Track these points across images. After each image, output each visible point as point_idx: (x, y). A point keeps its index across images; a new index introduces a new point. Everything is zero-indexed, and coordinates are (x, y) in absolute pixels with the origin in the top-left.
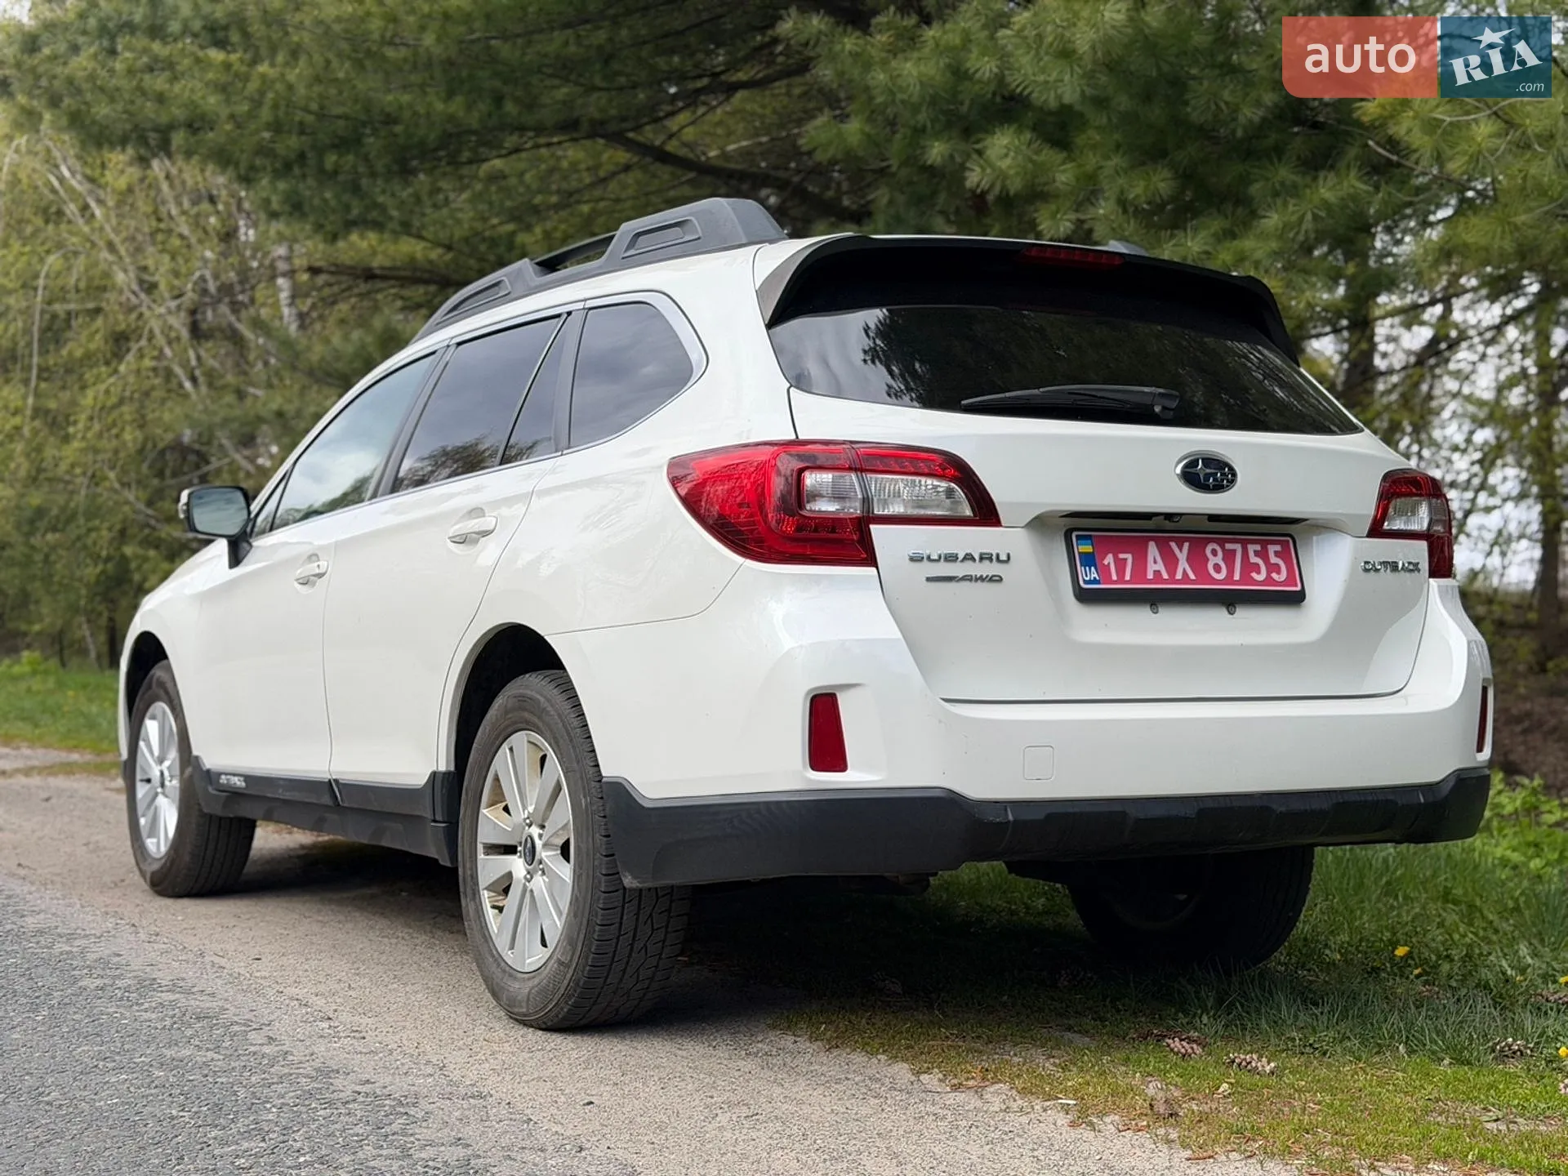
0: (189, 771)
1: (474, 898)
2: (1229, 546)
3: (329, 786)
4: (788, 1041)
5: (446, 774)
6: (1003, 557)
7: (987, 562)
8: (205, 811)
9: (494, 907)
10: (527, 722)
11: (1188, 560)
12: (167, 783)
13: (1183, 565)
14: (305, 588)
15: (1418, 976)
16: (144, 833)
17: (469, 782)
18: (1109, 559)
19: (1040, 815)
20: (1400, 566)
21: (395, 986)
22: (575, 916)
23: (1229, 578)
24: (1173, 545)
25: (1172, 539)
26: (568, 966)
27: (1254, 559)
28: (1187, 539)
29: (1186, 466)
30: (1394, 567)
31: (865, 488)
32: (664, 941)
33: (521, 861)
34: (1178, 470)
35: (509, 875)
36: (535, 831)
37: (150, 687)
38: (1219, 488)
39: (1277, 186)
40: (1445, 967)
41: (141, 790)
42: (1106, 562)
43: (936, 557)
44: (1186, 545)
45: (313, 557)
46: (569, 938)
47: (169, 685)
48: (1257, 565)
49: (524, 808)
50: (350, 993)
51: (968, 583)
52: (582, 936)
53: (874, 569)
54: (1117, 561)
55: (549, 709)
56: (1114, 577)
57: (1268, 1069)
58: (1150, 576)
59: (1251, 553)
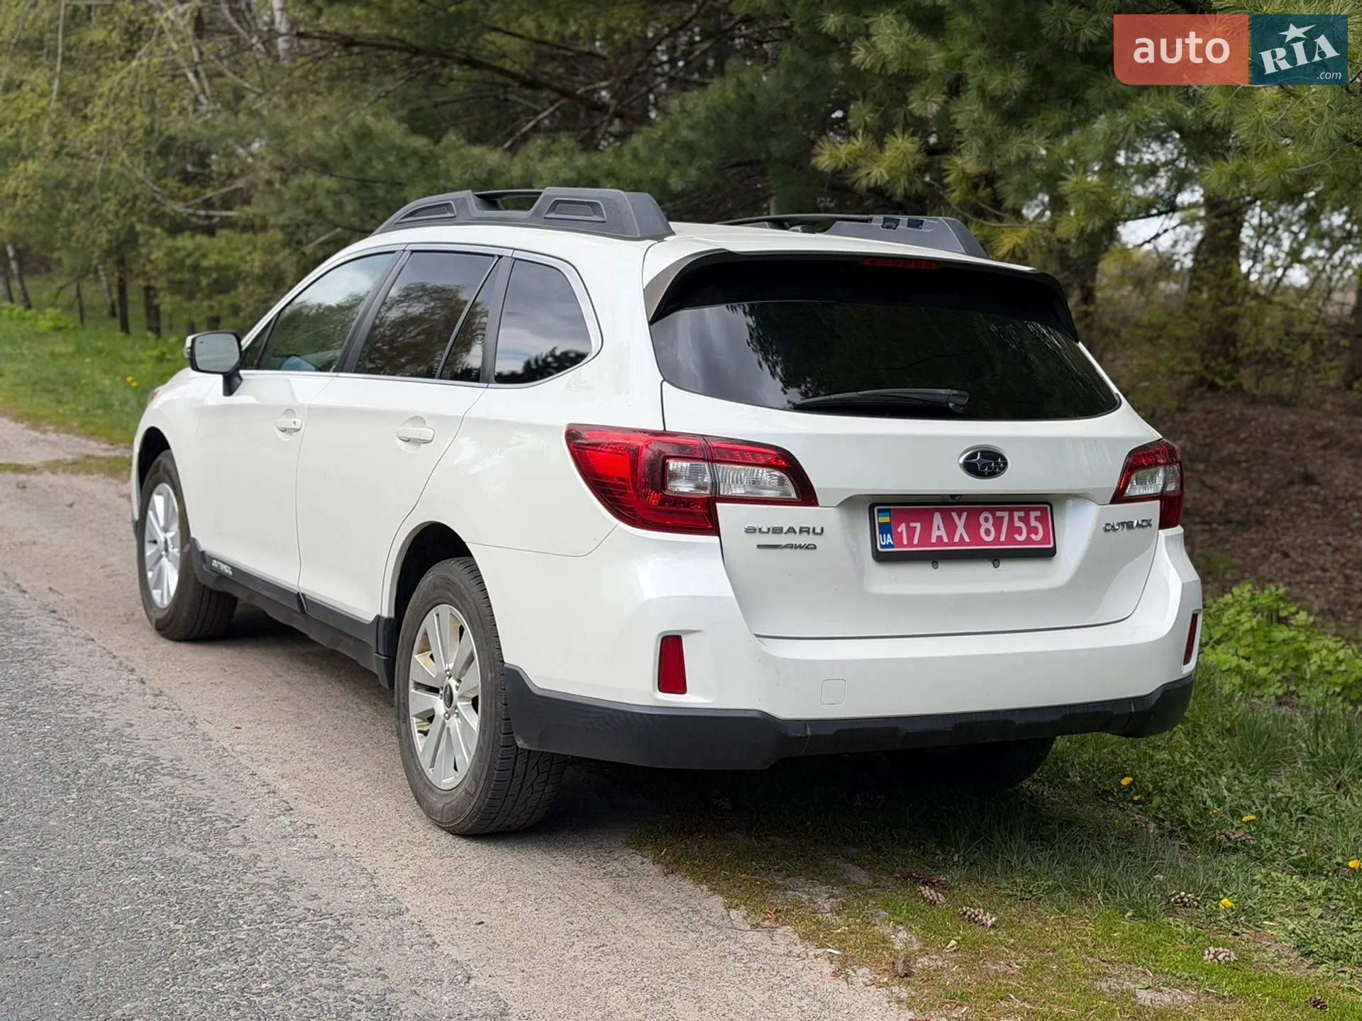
0: (188, 547)
1: (405, 722)
2: (999, 514)
3: (299, 598)
4: (636, 861)
5: (388, 620)
6: (818, 531)
7: (805, 534)
8: (201, 581)
9: (420, 732)
10: (451, 600)
11: (965, 526)
12: (170, 550)
13: (961, 530)
14: (283, 434)
15: (1136, 803)
16: (151, 583)
17: (405, 632)
18: (902, 528)
19: (831, 731)
20: (1135, 524)
21: (343, 770)
22: (480, 761)
23: (997, 540)
24: (954, 515)
25: (954, 510)
26: (472, 796)
27: (1018, 524)
28: (964, 510)
29: (969, 458)
30: (1129, 525)
31: (713, 476)
32: (547, 781)
33: (441, 702)
34: (961, 460)
35: (433, 710)
36: (453, 683)
37: (157, 470)
38: (992, 474)
39: (1110, 94)
40: (1157, 800)
41: (150, 551)
42: (899, 530)
43: (766, 530)
44: (964, 515)
45: (290, 411)
46: (474, 775)
47: (173, 474)
48: (1020, 528)
49: (446, 662)
50: (310, 776)
51: (789, 550)
52: (484, 777)
53: (717, 538)
54: (908, 527)
55: (467, 596)
56: (905, 542)
57: (989, 923)
58: (934, 540)
59: (1016, 519)
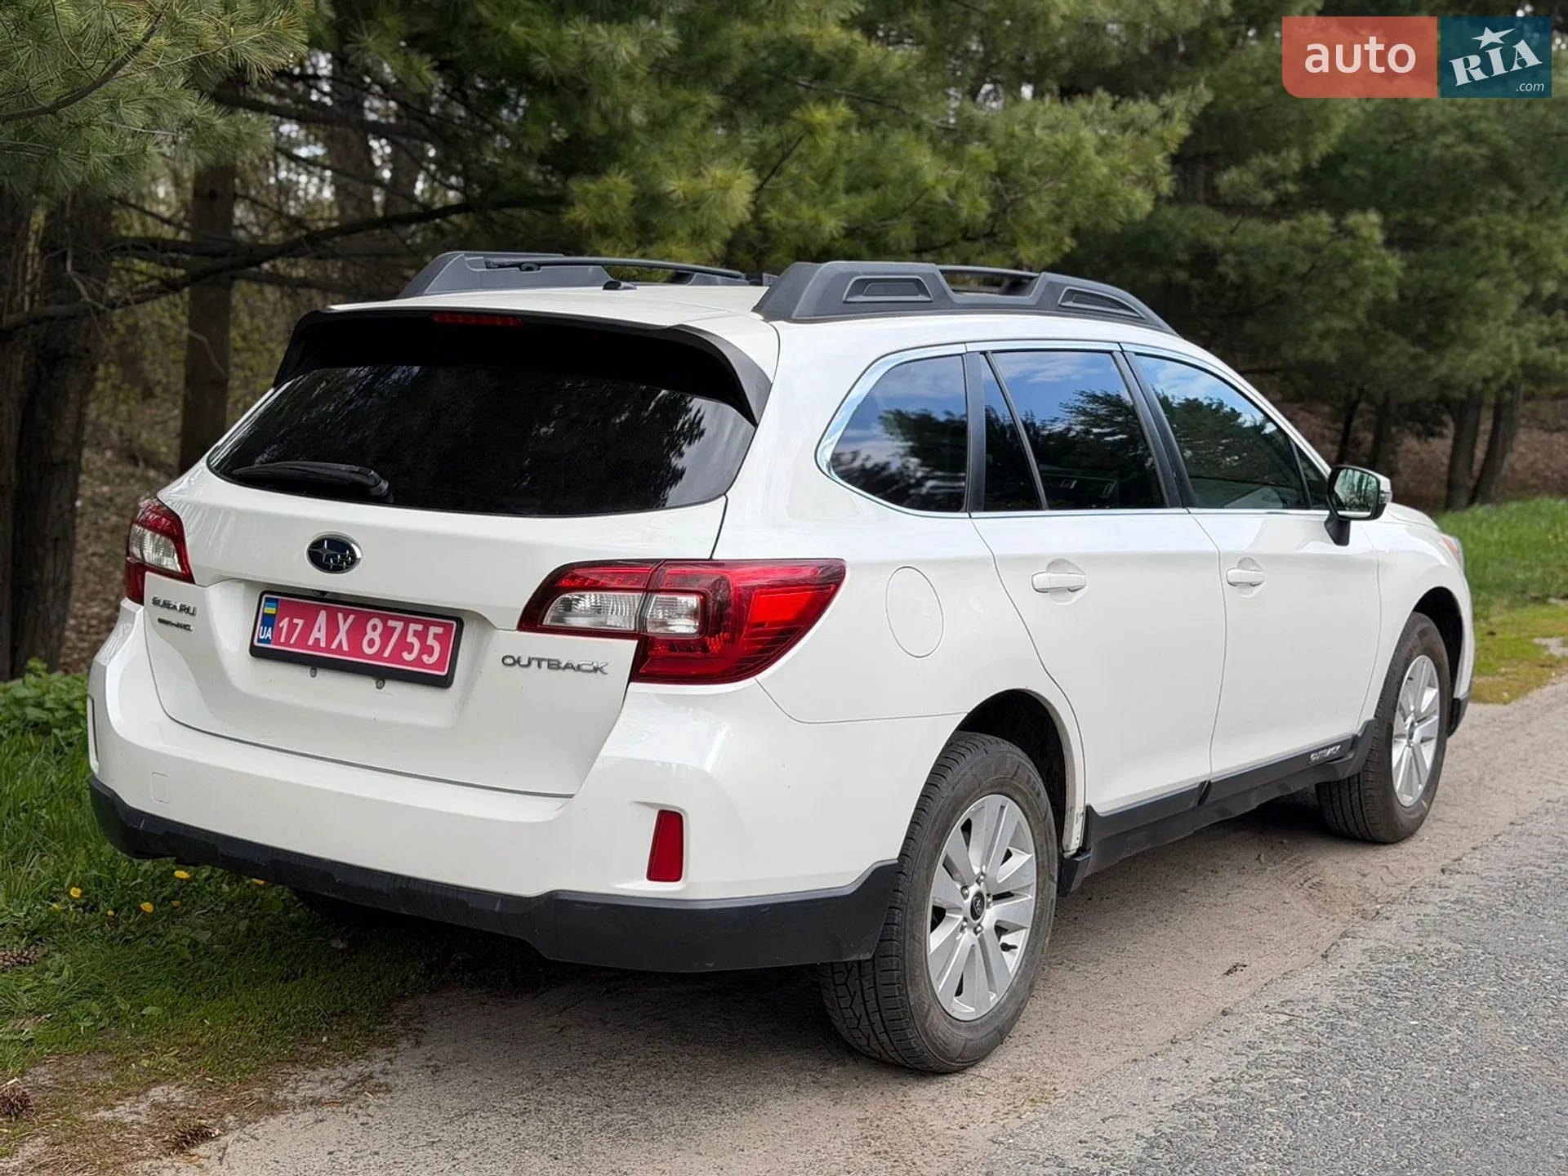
2: (391, 623)
6: (192, 610)
7: (185, 613)
11: (348, 632)
13: (342, 636)
18: (285, 623)
19: (161, 831)
20: (567, 665)
23: (379, 655)
24: (340, 616)
25: (341, 610)
27: (411, 639)
28: (353, 612)
29: (313, 547)
30: (554, 665)
42: (281, 625)
44: (352, 617)
48: (412, 645)
54: (291, 622)
56: (282, 640)
58: (310, 643)
59: (410, 633)
